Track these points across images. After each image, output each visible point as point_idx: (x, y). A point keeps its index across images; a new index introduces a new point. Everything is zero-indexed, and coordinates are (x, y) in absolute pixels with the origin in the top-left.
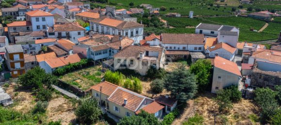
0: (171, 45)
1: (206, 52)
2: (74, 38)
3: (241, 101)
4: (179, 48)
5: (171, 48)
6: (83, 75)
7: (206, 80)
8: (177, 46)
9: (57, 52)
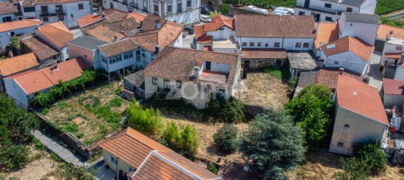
0: (252, 40)
1: (317, 55)
2: (72, 16)
3: (385, 170)
4: (267, 45)
5: (252, 44)
6: (87, 107)
7: (322, 130)
8: (263, 41)
9: (38, 54)
